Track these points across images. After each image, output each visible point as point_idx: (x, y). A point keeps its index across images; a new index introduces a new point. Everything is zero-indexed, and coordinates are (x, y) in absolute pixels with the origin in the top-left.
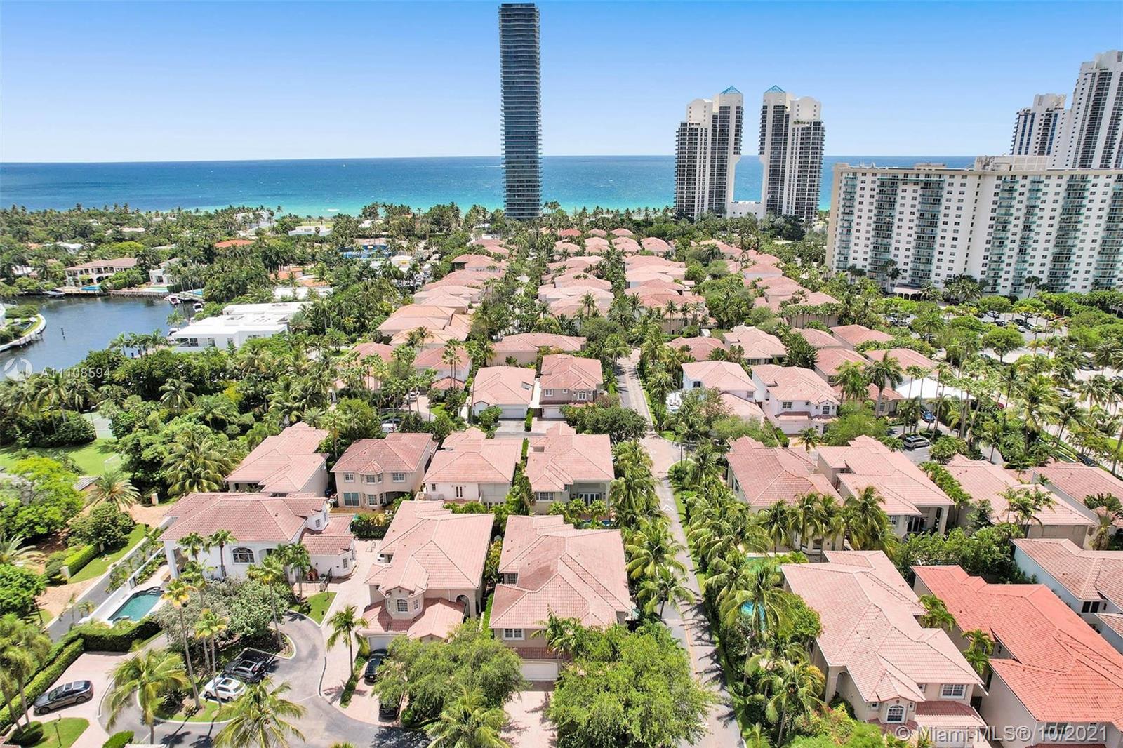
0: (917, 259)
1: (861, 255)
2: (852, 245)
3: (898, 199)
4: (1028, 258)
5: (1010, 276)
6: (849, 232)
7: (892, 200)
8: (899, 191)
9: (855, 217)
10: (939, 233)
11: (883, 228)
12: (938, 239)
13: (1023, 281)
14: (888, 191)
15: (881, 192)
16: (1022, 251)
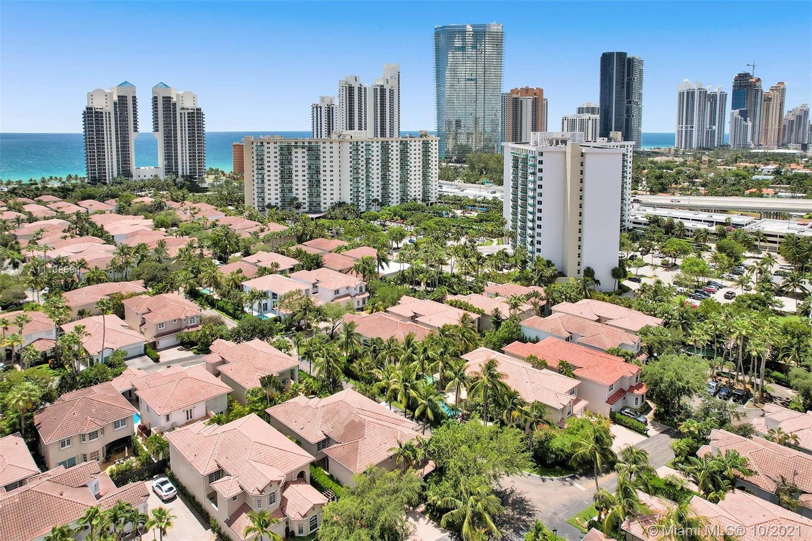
0: (311, 195)
1: (273, 196)
2: (266, 190)
3: (293, 158)
4: (371, 188)
5: (364, 200)
6: (263, 182)
7: (289, 158)
8: (293, 153)
9: (265, 171)
10: (322, 178)
11: (286, 176)
12: (322, 181)
13: (371, 201)
14: (286, 153)
15: (281, 154)
16: (368, 185)
